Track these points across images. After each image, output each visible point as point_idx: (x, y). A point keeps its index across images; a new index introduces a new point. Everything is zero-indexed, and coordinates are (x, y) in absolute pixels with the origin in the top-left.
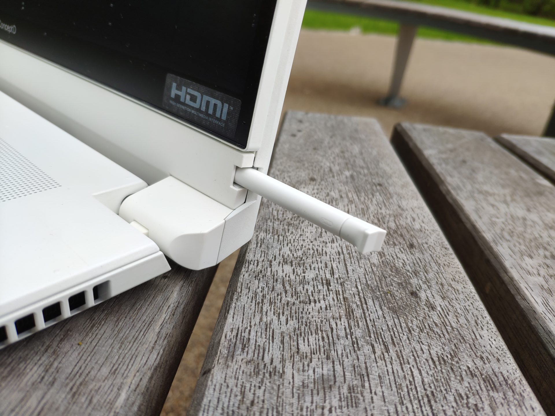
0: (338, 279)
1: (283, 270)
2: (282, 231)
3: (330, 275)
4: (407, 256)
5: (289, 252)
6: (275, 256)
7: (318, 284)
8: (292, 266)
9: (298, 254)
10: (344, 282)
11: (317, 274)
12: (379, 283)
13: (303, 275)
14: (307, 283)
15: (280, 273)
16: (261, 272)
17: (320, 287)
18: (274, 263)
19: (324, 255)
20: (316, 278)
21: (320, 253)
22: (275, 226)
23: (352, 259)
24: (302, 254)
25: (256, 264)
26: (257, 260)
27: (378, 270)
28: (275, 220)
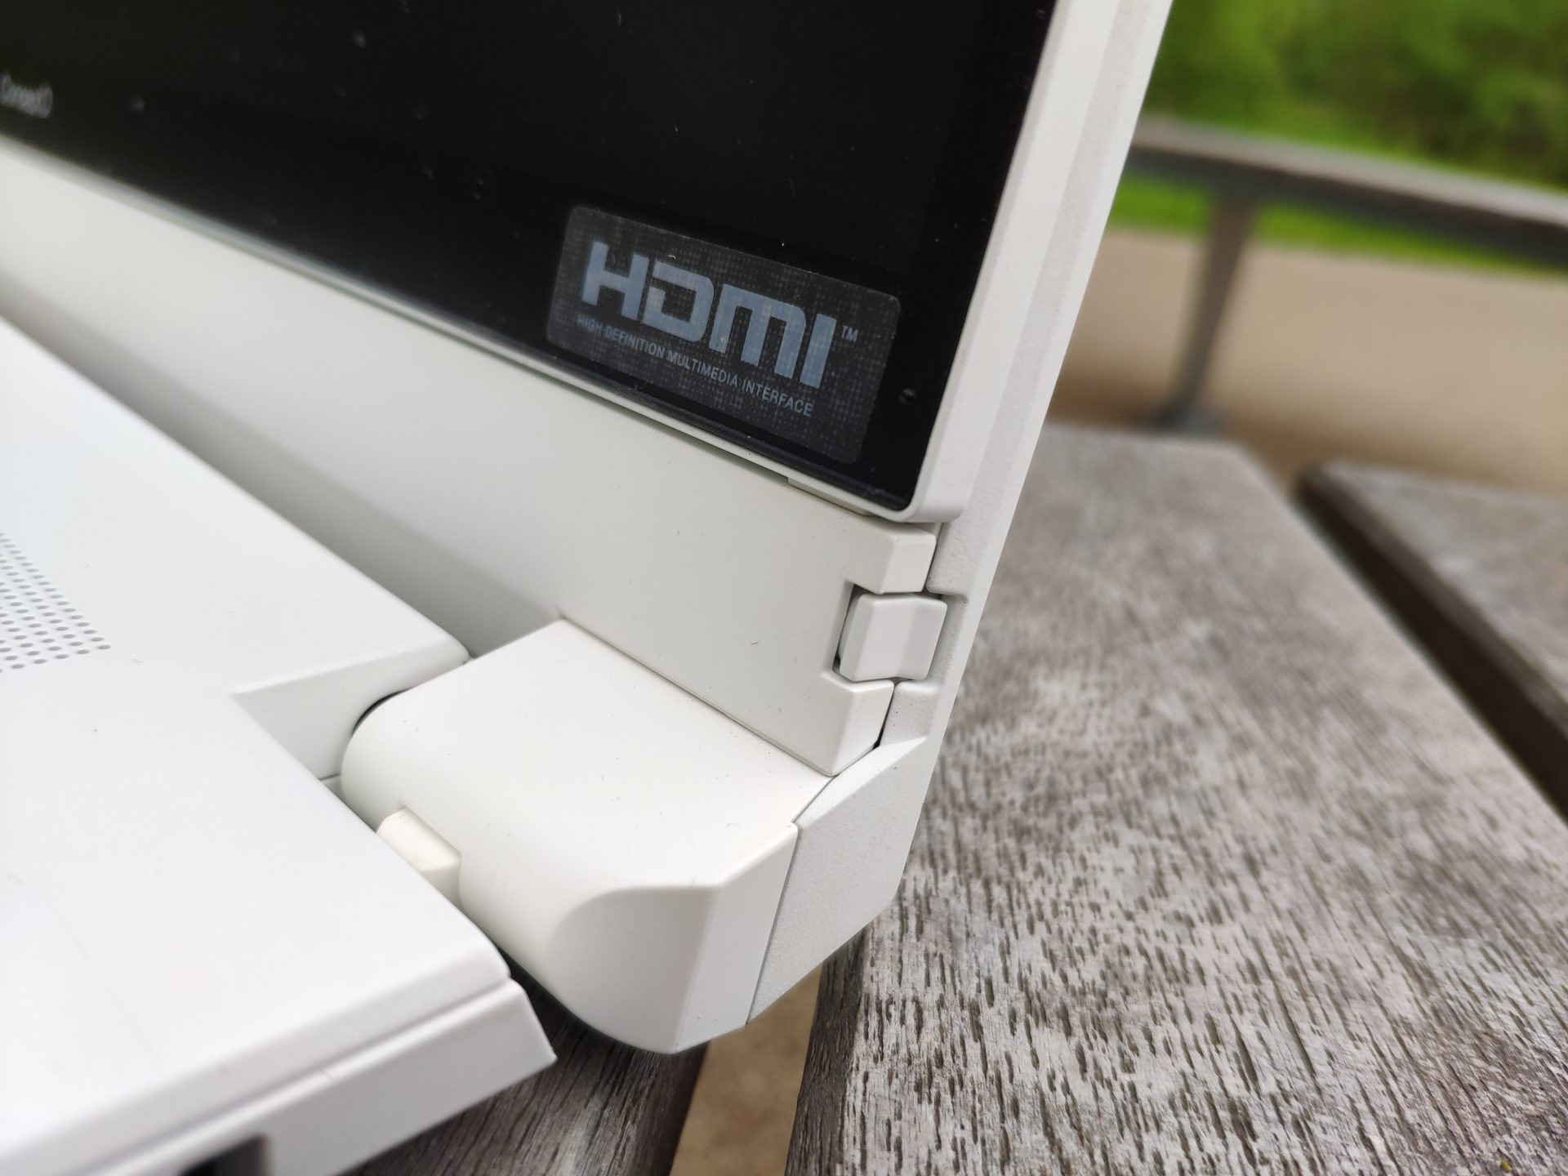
0: (1280, 1099)
1: (1034, 1053)
2: (994, 860)
3: (1241, 1082)
4: (1522, 983)
5: (1046, 965)
6: (989, 983)
7: (1199, 1125)
8: (1069, 1032)
9: (1085, 975)
10: (1307, 1116)
11: (1184, 1075)
12: (1449, 1115)
13: (1125, 1078)
14: (1151, 1124)
15: (1024, 1070)
16: (940, 1062)
17: (1212, 1144)
18: (987, 1015)
19: (1195, 977)
20: (1184, 1098)
21: (1174, 970)
22: (967, 836)
23: (1312, 999)
24: (1104, 976)
25: (911, 1020)
26: (916, 1001)
27: (1432, 1052)
28: (960, 809)
